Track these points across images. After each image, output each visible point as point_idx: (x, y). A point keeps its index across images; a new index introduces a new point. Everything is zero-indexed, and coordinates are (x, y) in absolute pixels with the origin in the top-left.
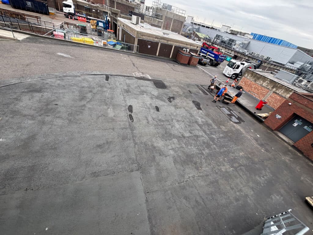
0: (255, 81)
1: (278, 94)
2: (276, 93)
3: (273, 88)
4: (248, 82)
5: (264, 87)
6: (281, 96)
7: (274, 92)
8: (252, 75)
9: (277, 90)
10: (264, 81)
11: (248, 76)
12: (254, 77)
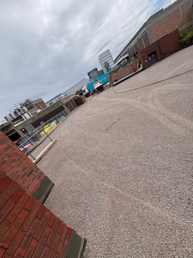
0: (117, 72)
1: (129, 66)
2: (128, 67)
3: (125, 67)
4: (115, 76)
5: (123, 70)
6: (130, 66)
7: (127, 67)
8: (114, 72)
9: (127, 66)
10: (120, 69)
11: (113, 74)
12: (115, 72)
